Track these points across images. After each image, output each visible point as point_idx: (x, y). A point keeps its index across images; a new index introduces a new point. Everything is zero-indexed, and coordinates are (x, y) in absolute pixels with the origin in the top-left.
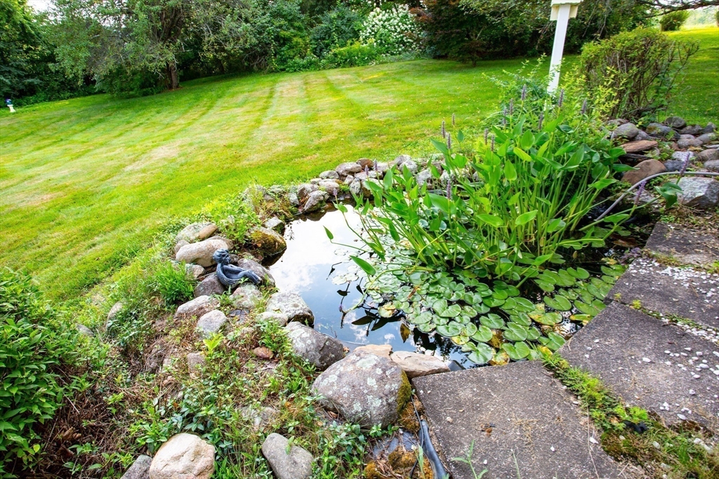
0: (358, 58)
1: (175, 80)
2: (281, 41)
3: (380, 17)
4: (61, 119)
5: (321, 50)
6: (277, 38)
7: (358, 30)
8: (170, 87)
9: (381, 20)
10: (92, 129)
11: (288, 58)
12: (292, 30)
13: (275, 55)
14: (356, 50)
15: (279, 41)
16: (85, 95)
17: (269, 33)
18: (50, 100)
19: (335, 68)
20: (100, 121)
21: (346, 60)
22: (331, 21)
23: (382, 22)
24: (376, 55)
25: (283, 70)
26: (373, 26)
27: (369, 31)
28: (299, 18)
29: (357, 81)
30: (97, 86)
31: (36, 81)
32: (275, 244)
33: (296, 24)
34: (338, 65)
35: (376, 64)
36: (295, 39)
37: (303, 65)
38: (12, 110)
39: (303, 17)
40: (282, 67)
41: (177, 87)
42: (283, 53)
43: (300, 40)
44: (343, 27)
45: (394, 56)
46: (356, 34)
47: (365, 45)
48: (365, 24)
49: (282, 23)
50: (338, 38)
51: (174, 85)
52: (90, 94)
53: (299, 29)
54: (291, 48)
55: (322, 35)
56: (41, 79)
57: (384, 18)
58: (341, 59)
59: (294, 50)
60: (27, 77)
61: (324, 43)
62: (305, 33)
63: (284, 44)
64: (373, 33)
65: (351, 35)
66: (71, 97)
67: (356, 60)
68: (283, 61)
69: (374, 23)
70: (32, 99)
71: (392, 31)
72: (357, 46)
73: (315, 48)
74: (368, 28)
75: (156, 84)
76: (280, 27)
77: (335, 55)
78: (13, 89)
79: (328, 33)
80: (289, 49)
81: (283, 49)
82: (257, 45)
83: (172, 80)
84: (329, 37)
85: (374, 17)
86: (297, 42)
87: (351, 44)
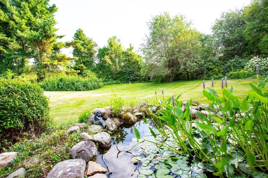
0: (242, 76)
1: (171, 80)
2: (209, 69)
3: (256, 60)
4: (137, 87)
5: (225, 73)
6: (208, 69)
7: (244, 66)
8: (169, 82)
9: (257, 61)
10: (142, 90)
11: (211, 75)
12: (214, 66)
13: (206, 74)
14: (241, 73)
15: (208, 70)
16: (148, 82)
17: (205, 67)
18: (139, 82)
19: (231, 79)
20: (146, 88)
21: (236, 76)
22: (231, 63)
23: (257, 62)
24: (252, 75)
25: (208, 79)
26: (252, 64)
27: (249, 66)
28: (218, 62)
29: (237, 84)
30: (151, 80)
31: (137, 78)
32: (129, 120)
33: (216, 64)
34: (232, 78)
35: (251, 78)
36: (215, 69)
37: (217, 78)
38: (130, 84)
39: (220, 62)
40: (208, 78)
41: (171, 82)
42: (209, 73)
43: (217, 69)
44: (236, 65)
45: (262, 76)
46: (243, 67)
47: (246, 71)
48: (248, 63)
49: (210, 64)
50: (234, 69)
51: (170, 81)
52: (149, 82)
53: (217, 66)
54: (213, 72)
55: (226, 68)
56: (139, 77)
57: (258, 61)
58: (233, 76)
59: (214, 72)
60: (136, 77)
61: (227, 71)
62: (220, 67)
63: (210, 70)
64: (251, 67)
65: (240, 68)
66: (144, 82)
67: (241, 77)
68: (209, 76)
69: (252, 63)
70: (136, 82)
71: (262, 66)
72: (242, 71)
73: (223, 72)
74: (249, 65)
75: (165, 81)
76: (210, 65)
77: (231, 75)
78: (133, 79)
79: (229, 67)
80: (212, 72)
81: (210, 72)
82: (200, 71)
83: (170, 80)
84: (230, 68)
85: (253, 60)
86: (215, 70)
87: (239, 71)
